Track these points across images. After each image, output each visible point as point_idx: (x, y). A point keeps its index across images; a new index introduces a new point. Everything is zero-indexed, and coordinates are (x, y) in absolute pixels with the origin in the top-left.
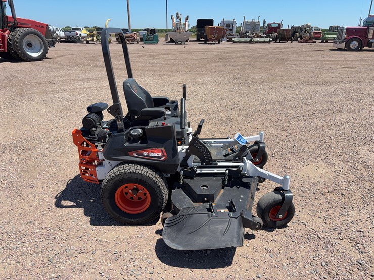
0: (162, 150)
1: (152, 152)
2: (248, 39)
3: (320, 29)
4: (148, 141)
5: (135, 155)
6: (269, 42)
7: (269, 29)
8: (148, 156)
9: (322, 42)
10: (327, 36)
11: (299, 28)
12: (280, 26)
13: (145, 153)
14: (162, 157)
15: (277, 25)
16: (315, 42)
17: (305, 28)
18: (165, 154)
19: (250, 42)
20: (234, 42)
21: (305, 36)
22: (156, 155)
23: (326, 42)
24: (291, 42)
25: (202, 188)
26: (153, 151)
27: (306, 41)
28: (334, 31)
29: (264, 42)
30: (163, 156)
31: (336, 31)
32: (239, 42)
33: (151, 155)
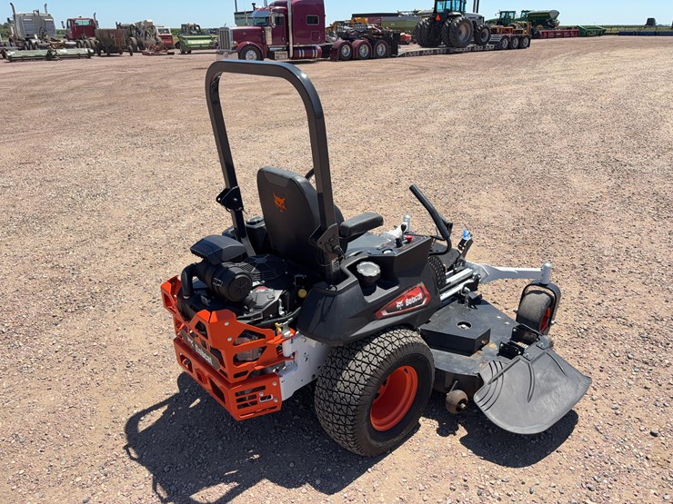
0: (421, 287)
1: (409, 297)
2: (44, 52)
3: (167, 30)
4: (400, 279)
5: (385, 314)
6: (89, 56)
7: (73, 29)
8: (404, 307)
9: (183, 53)
10: (190, 42)
11: (131, 27)
12: (93, 24)
13: (399, 304)
14: (423, 300)
15: (86, 23)
16: (173, 54)
17: (144, 28)
18: (426, 292)
19: (49, 57)
20: (12, 59)
21: (147, 42)
22: (414, 300)
23: (189, 53)
24: (129, 54)
25: (460, 327)
26: (409, 294)
27: (157, 52)
28: (191, 34)
29: (79, 56)
30: (424, 296)
31: (195, 32)
32: (23, 59)
33: (408, 302)
